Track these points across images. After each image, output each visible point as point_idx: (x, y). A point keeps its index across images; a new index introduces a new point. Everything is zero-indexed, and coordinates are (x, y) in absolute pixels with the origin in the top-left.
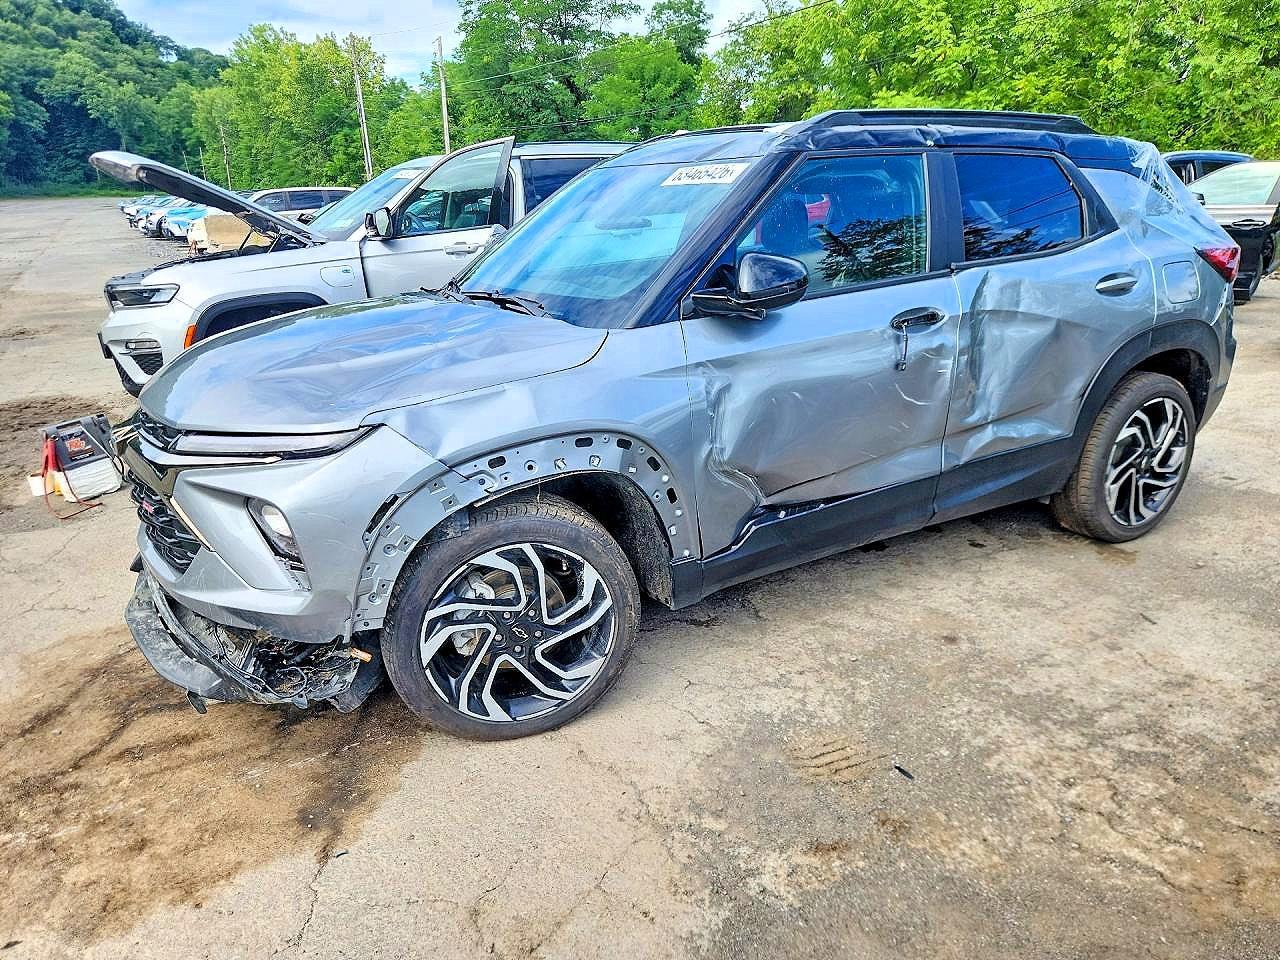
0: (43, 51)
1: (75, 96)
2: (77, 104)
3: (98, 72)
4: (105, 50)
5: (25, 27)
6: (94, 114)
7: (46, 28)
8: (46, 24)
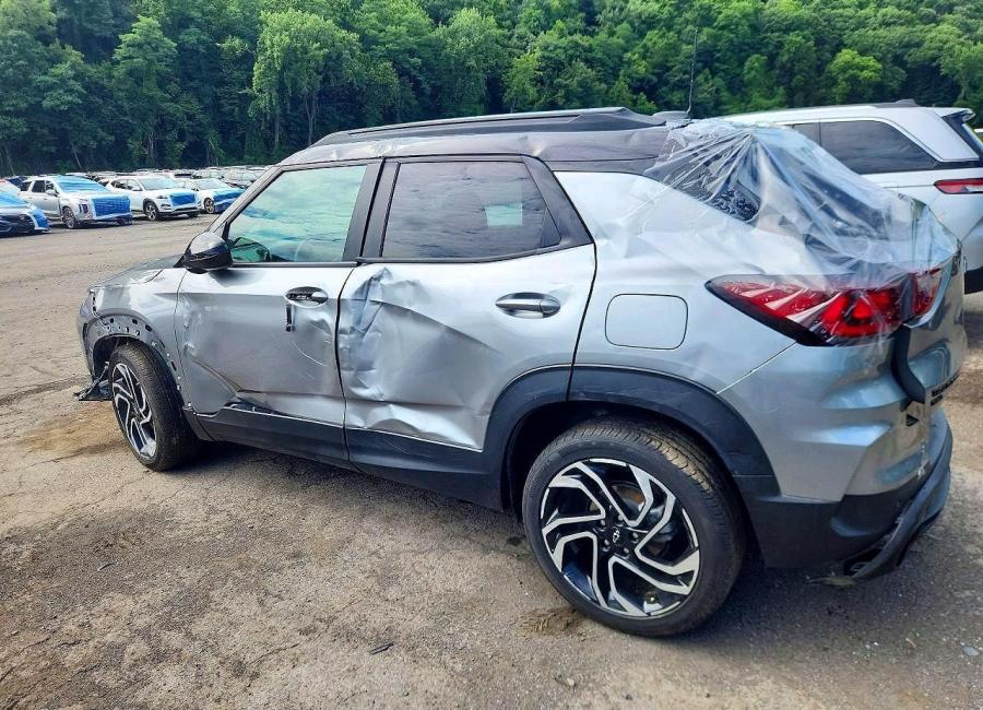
0: (922, 27)
1: (934, 59)
2: (934, 64)
3: (960, 36)
4: (971, 18)
5: (913, 12)
6: (944, 71)
7: (930, 10)
8: (931, 7)
